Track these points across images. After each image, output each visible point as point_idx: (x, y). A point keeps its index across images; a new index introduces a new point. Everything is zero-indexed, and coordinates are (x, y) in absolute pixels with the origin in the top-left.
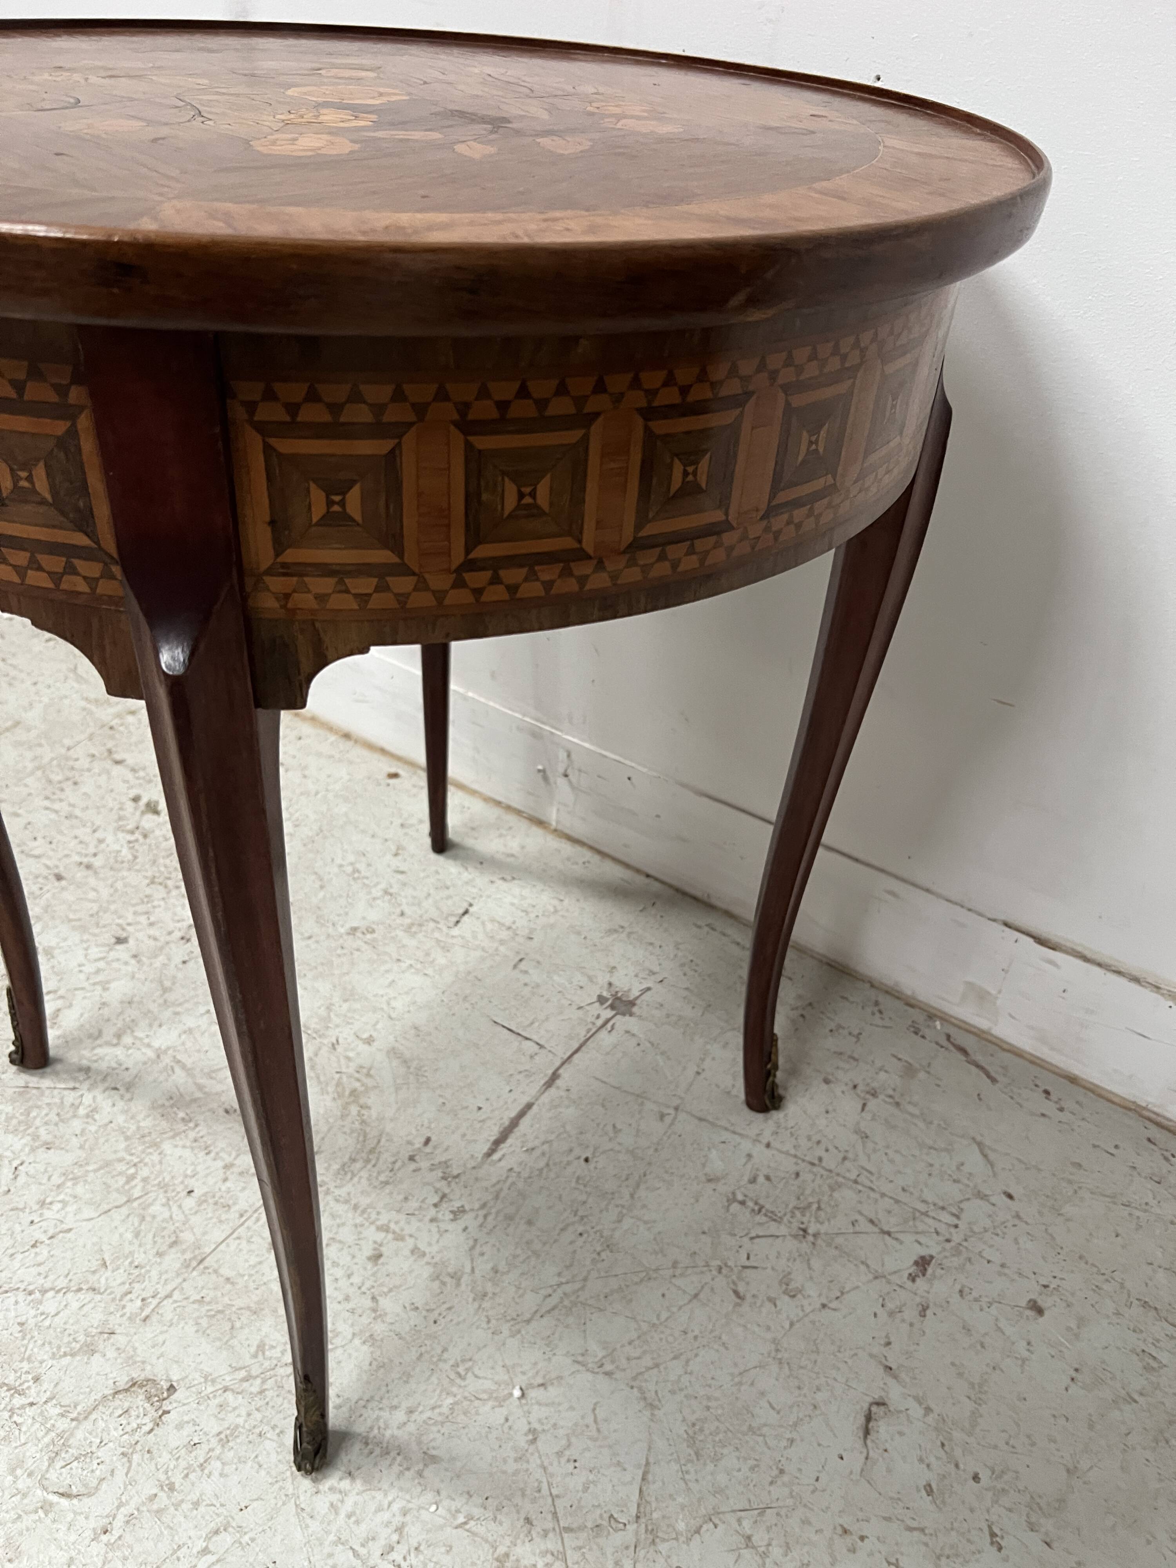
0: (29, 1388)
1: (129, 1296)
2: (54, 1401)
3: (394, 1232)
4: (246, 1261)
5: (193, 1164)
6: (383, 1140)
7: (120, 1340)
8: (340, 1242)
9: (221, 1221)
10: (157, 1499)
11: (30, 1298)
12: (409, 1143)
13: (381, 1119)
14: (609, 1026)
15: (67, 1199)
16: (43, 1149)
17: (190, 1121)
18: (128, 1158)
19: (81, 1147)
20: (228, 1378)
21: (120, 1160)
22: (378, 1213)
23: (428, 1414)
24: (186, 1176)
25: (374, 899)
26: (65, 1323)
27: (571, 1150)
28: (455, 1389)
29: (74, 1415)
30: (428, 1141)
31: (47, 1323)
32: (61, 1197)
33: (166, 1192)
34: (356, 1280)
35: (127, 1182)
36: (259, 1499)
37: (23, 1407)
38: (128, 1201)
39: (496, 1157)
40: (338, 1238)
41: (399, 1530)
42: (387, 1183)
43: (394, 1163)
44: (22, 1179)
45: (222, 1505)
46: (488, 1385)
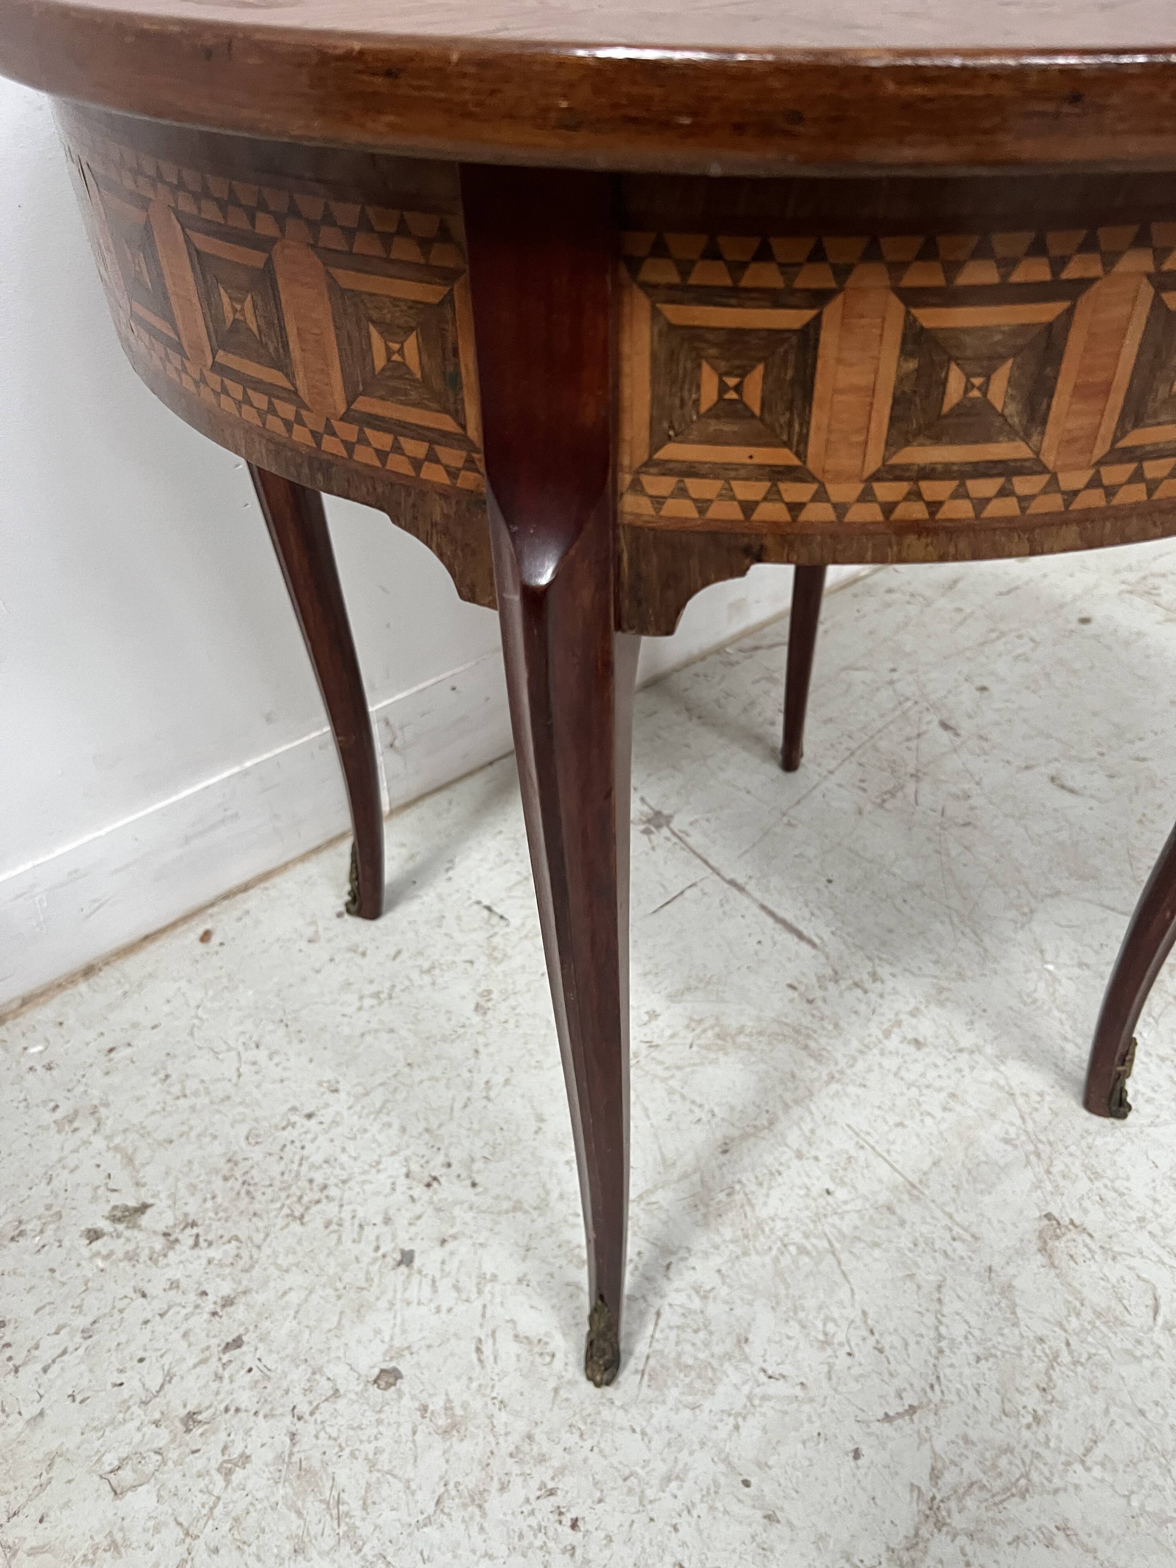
0: (1050, 1348)
1: (949, 1253)
2: (1065, 1322)
3: (892, 1026)
4: (915, 1147)
5: (792, 1188)
6: (786, 1020)
7: (997, 1262)
8: (899, 1068)
9: (867, 1167)
10: (1154, 1232)
11: (947, 1352)
12: (792, 1001)
13: (759, 1019)
14: (681, 835)
15: (822, 1316)
16: (747, 1349)
17: (732, 1188)
18: (774, 1252)
19: (751, 1304)
20: (1037, 1170)
21: (776, 1260)
22: (870, 1035)
23: (1067, 1028)
24: (807, 1195)
25: (434, 984)
26: (978, 1314)
27: (818, 890)
28: (1046, 1008)
29: (1078, 1304)
30: (792, 987)
31: (977, 1333)
32: (820, 1325)
33: (825, 1216)
34: (940, 1062)
35: (808, 1253)
36: (1146, 1153)
37: (1071, 1353)
38: (834, 1254)
39: (817, 940)
40: (894, 1069)
41: (1163, 1059)
42: (836, 1026)
43: (813, 1016)
44: (786, 1369)
45: (1154, 1181)
46: (1042, 985)
